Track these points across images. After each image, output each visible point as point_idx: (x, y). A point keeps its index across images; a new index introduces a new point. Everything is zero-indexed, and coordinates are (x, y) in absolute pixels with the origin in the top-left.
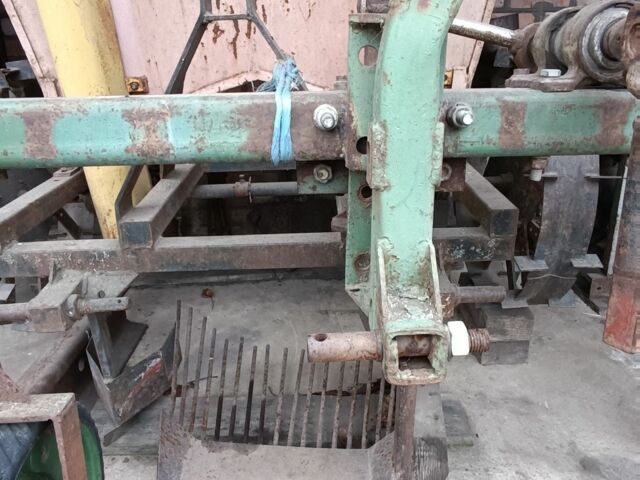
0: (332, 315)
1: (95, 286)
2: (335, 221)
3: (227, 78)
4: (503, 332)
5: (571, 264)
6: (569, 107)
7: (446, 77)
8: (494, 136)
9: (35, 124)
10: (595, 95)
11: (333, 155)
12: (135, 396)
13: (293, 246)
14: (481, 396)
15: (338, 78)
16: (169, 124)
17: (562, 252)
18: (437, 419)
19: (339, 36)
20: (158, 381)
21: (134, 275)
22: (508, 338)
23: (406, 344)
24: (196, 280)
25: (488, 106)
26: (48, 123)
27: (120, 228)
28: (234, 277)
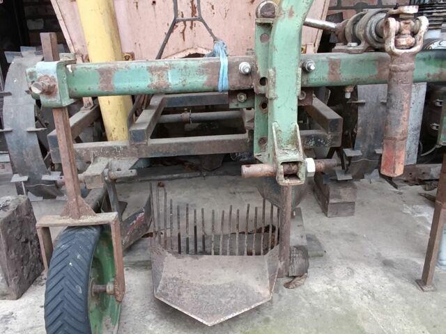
0: (238, 195)
1: (116, 165)
3: (180, 52)
4: (340, 197)
5: (375, 153)
6: (362, 61)
7: (302, 49)
8: (326, 76)
9: (105, 74)
10: (374, 55)
11: (247, 87)
12: (131, 234)
13: (223, 141)
14: (328, 233)
15: (248, 50)
16: (169, 73)
17: (370, 146)
18: (302, 237)
19: (242, 27)
20: (143, 227)
21: (136, 159)
22: (343, 200)
23: (287, 167)
24: (153, 177)
25: (323, 61)
26: (111, 74)
27: (130, 133)
28: (176, 175)
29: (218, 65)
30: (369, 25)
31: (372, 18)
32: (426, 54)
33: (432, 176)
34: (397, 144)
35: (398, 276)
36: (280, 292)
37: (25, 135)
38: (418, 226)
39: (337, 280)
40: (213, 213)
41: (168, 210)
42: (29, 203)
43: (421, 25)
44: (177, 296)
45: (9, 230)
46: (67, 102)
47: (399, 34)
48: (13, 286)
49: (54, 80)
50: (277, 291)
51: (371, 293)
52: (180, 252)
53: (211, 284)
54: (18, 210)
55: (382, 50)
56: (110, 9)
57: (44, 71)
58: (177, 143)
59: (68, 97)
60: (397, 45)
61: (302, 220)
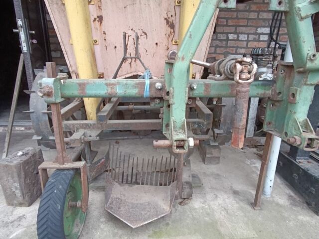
1: (88, 134)
2: (160, 115)
3: (128, 74)
4: (212, 154)
6: (222, 85)
7: (193, 75)
8: (202, 92)
9: (81, 86)
10: (229, 82)
11: (160, 96)
12: (96, 171)
13: (148, 123)
14: (204, 173)
15: (162, 75)
16: (117, 87)
17: (228, 128)
20: (104, 166)
21: (100, 131)
22: (213, 156)
23: (178, 142)
24: (113, 138)
25: (201, 84)
26: (85, 86)
27: (97, 116)
28: (126, 137)
29: (144, 84)
30: (226, 66)
31: (228, 62)
32: (257, 83)
33: (262, 144)
34: (240, 131)
35: (241, 201)
36: (176, 207)
37: (41, 114)
38: (254, 171)
39: (207, 201)
40: (143, 160)
41: (119, 157)
42: (40, 151)
43: (253, 68)
44: (117, 209)
45: (27, 167)
46: (59, 100)
47: (241, 72)
48: (27, 198)
49: (52, 88)
50: (174, 206)
51: (226, 210)
52: (122, 182)
53: (137, 202)
54: (34, 155)
55: (233, 79)
56: (92, 49)
57: (46, 83)
58: (123, 123)
59: (60, 98)
60: (240, 78)
61: (190, 166)
